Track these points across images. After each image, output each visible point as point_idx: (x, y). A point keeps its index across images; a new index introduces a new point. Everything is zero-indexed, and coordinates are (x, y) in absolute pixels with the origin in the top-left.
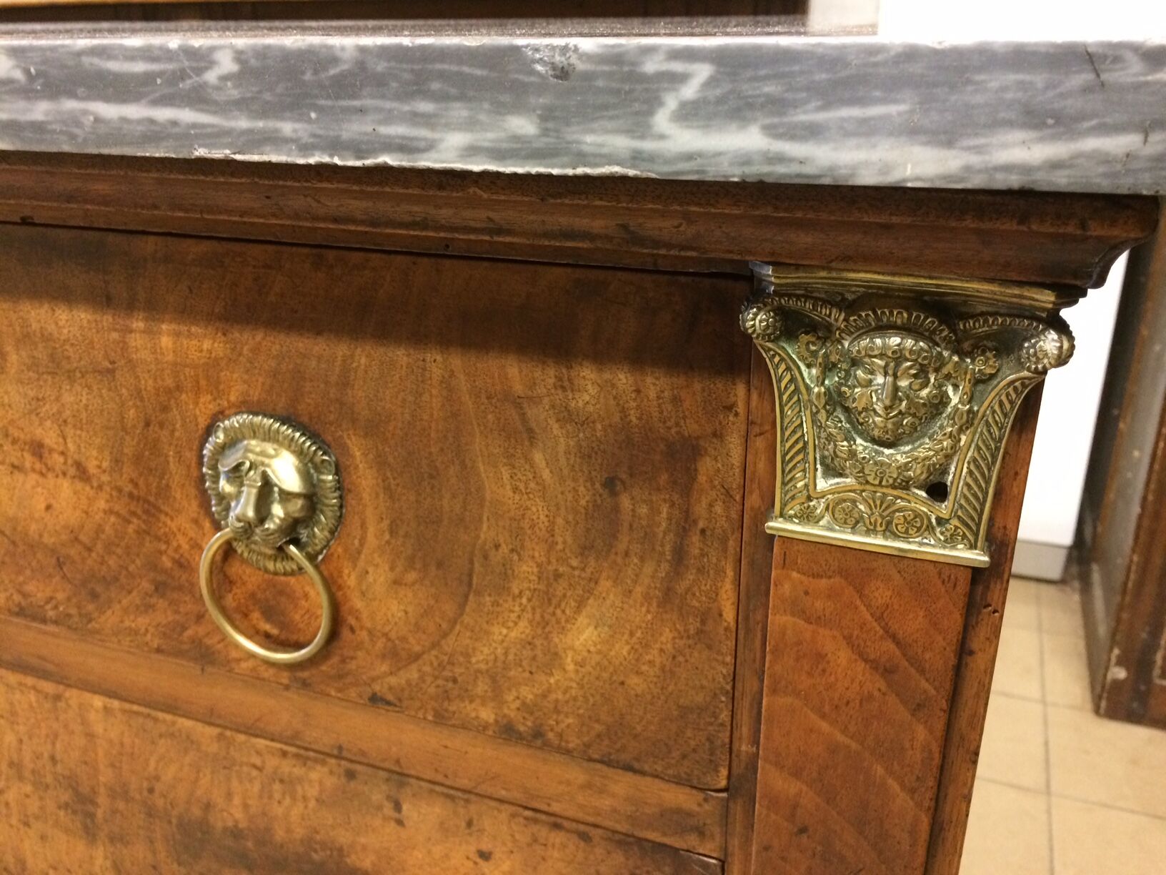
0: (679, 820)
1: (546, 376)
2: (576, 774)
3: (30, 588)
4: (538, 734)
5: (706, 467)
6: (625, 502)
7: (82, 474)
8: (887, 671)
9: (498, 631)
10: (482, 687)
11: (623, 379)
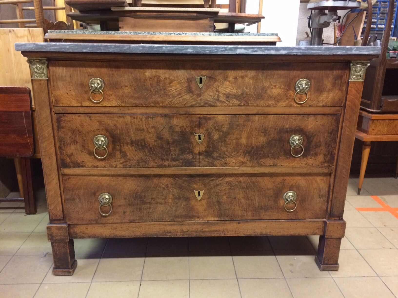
0: (338, 111)
1: (331, 72)
2: (329, 108)
3: (269, 103)
4: (326, 105)
5: (343, 77)
6: (336, 82)
7: (280, 88)
8: (357, 91)
9: (324, 96)
10: (321, 102)
11: (337, 71)
